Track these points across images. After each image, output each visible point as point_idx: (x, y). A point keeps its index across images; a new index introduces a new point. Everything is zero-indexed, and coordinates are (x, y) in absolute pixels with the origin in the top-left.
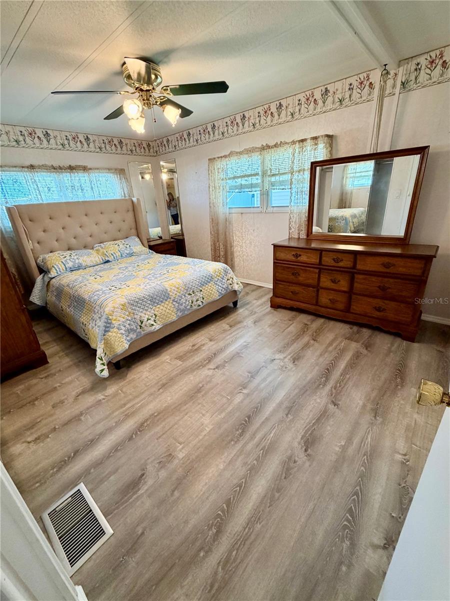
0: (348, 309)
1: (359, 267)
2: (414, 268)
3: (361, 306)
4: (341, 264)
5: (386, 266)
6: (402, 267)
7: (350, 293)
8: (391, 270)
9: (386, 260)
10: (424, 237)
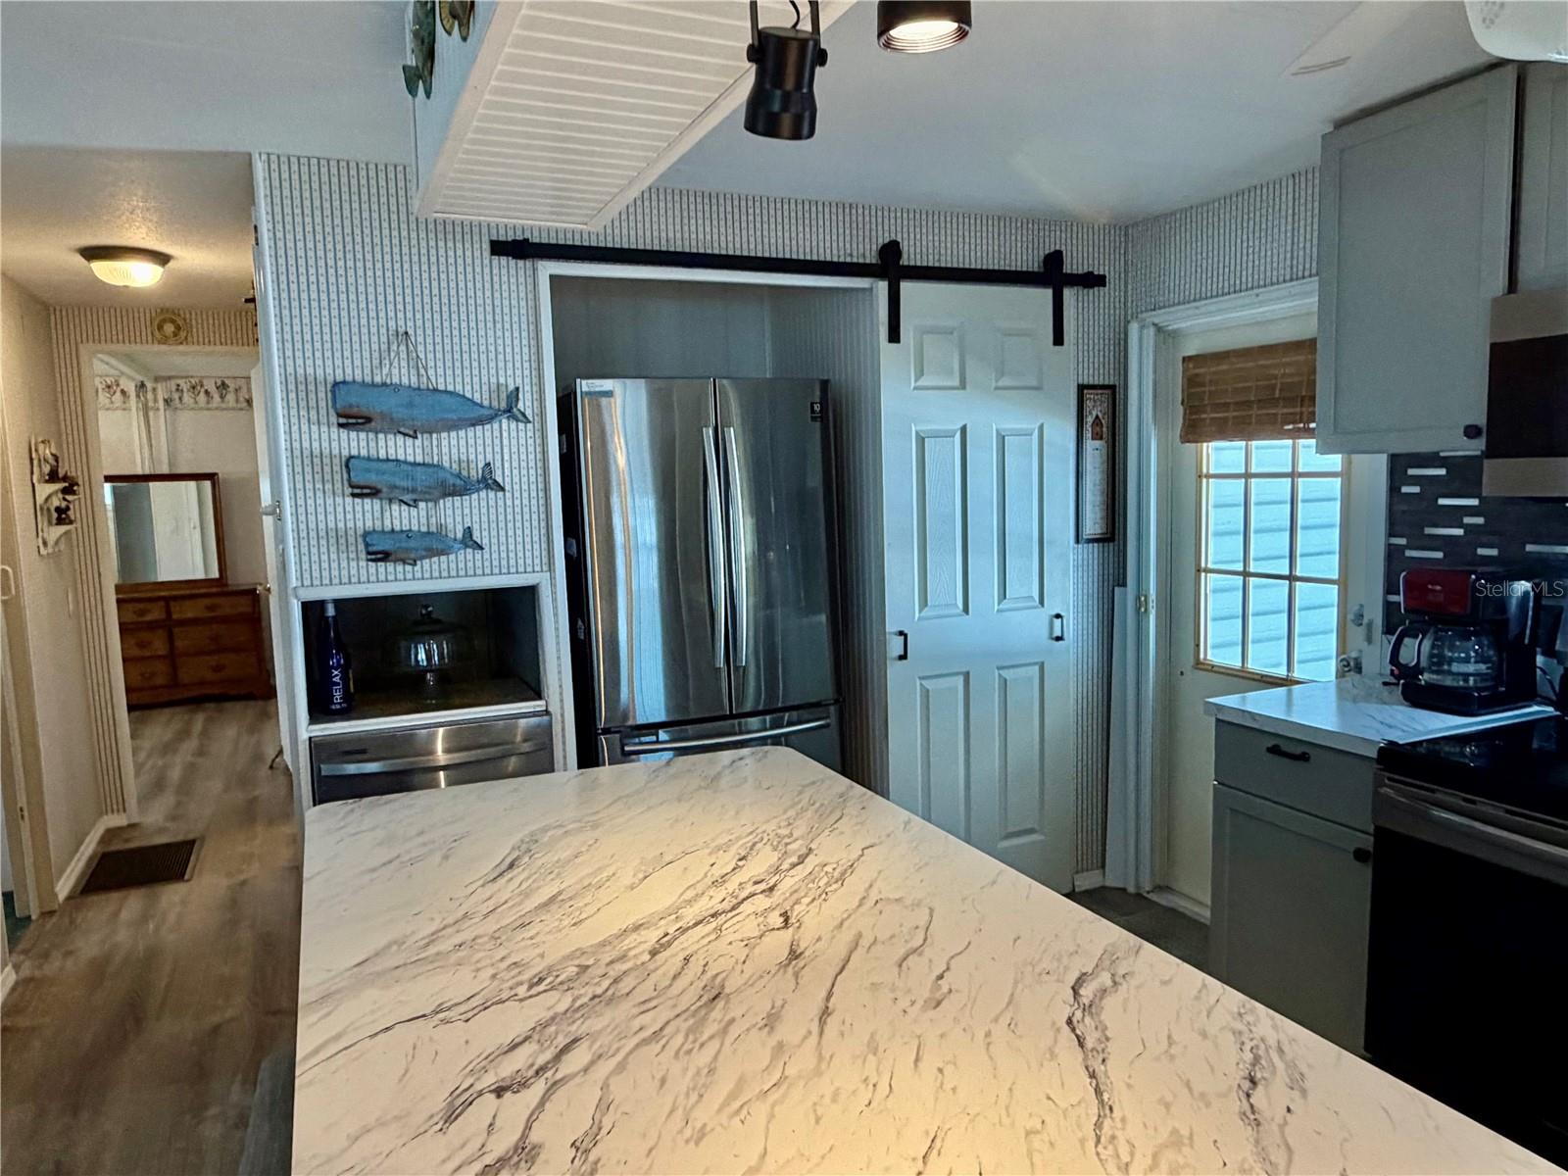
0: (174, 683)
1: (175, 616)
2: (243, 606)
3: (194, 670)
4: (148, 618)
5: (210, 608)
6: (227, 606)
7: (172, 657)
8: (218, 613)
9: (207, 601)
10: (240, 579)
